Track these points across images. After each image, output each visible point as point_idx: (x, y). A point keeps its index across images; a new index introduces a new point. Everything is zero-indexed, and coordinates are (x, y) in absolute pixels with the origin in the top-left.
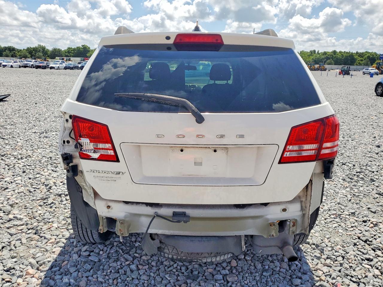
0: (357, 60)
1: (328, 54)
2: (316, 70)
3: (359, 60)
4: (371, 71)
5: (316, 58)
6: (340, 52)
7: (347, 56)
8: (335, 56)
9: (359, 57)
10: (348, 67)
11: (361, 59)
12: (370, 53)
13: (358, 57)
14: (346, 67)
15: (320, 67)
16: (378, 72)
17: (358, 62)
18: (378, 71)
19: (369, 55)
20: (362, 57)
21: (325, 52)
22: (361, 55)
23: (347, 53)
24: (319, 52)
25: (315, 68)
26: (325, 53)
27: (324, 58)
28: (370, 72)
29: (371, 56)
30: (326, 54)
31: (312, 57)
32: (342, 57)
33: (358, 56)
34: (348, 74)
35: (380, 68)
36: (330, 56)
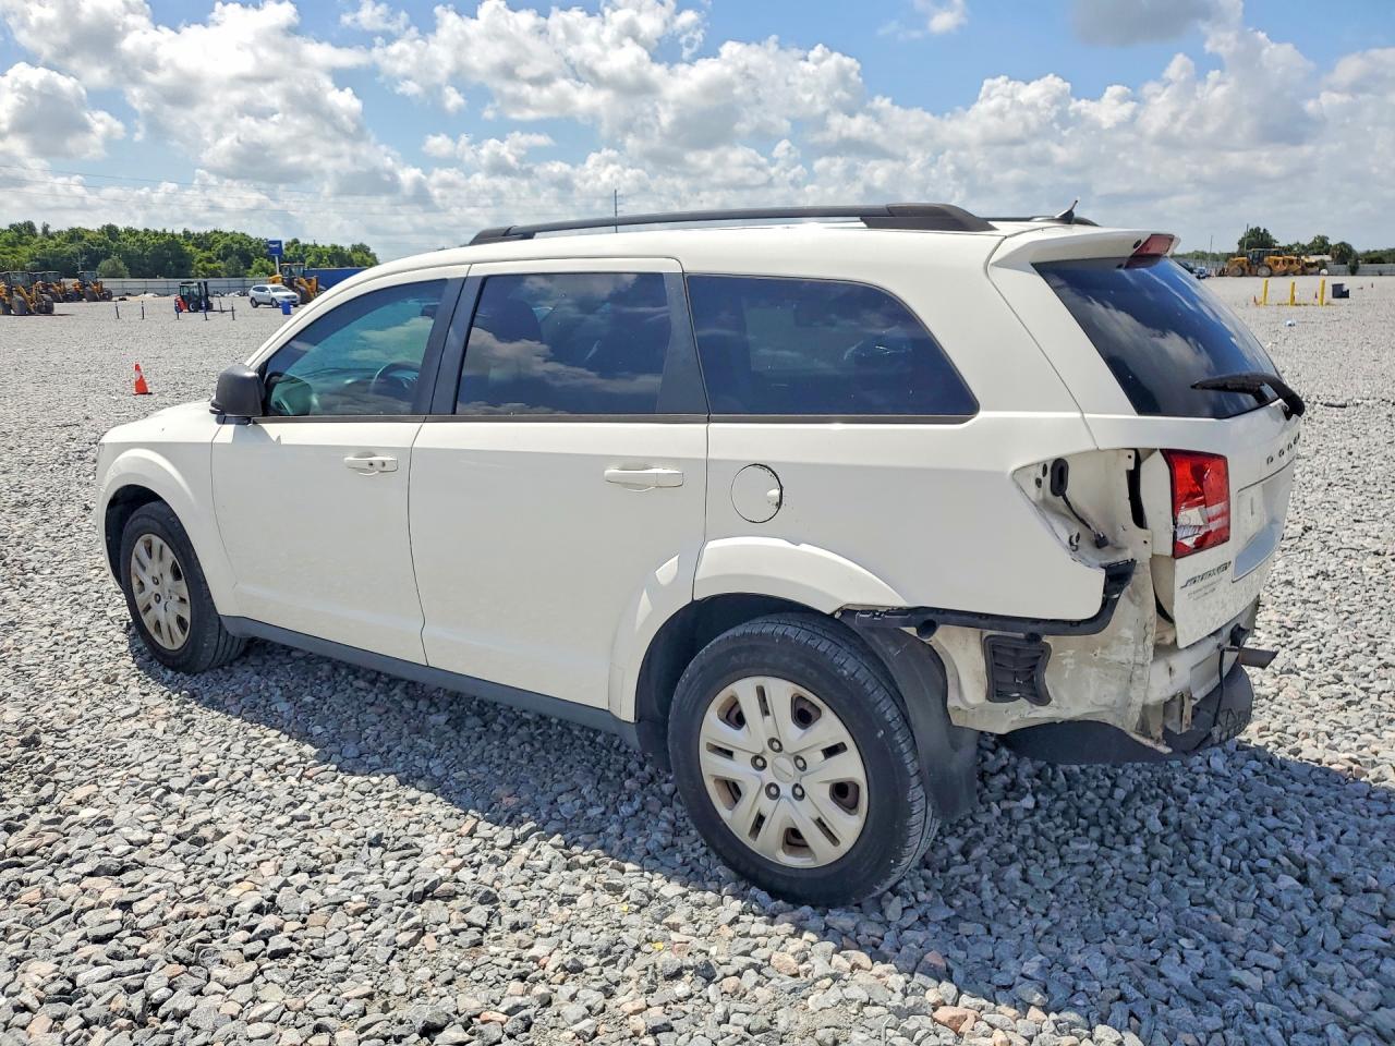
0: (196, 260)
1: (87, 237)
2: (72, 301)
3: (200, 261)
4: (275, 295)
5: (45, 254)
6: (130, 232)
7: (160, 246)
8: (115, 245)
9: (198, 248)
10: (199, 284)
11: (206, 254)
12: (227, 235)
13: (194, 249)
14: (195, 284)
15: (84, 286)
16: (295, 297)
17: (200, 265)
18: (293, 294)
19: (227, 241)
20: (209, 249)
21: (73, 231)
22: (203, 241)
23: (156, 233)
24: (51, 230)
25: (65, 290)
26: (75, 235)
27: (77, 251)
28: (273, 299)
29: (236, 246)
30: (81, 238)
31: (26, 248)
32: (144, 250)
33: (193, 245)
34: (209, 307)
35: (295, 284)
36: (100, 245)
